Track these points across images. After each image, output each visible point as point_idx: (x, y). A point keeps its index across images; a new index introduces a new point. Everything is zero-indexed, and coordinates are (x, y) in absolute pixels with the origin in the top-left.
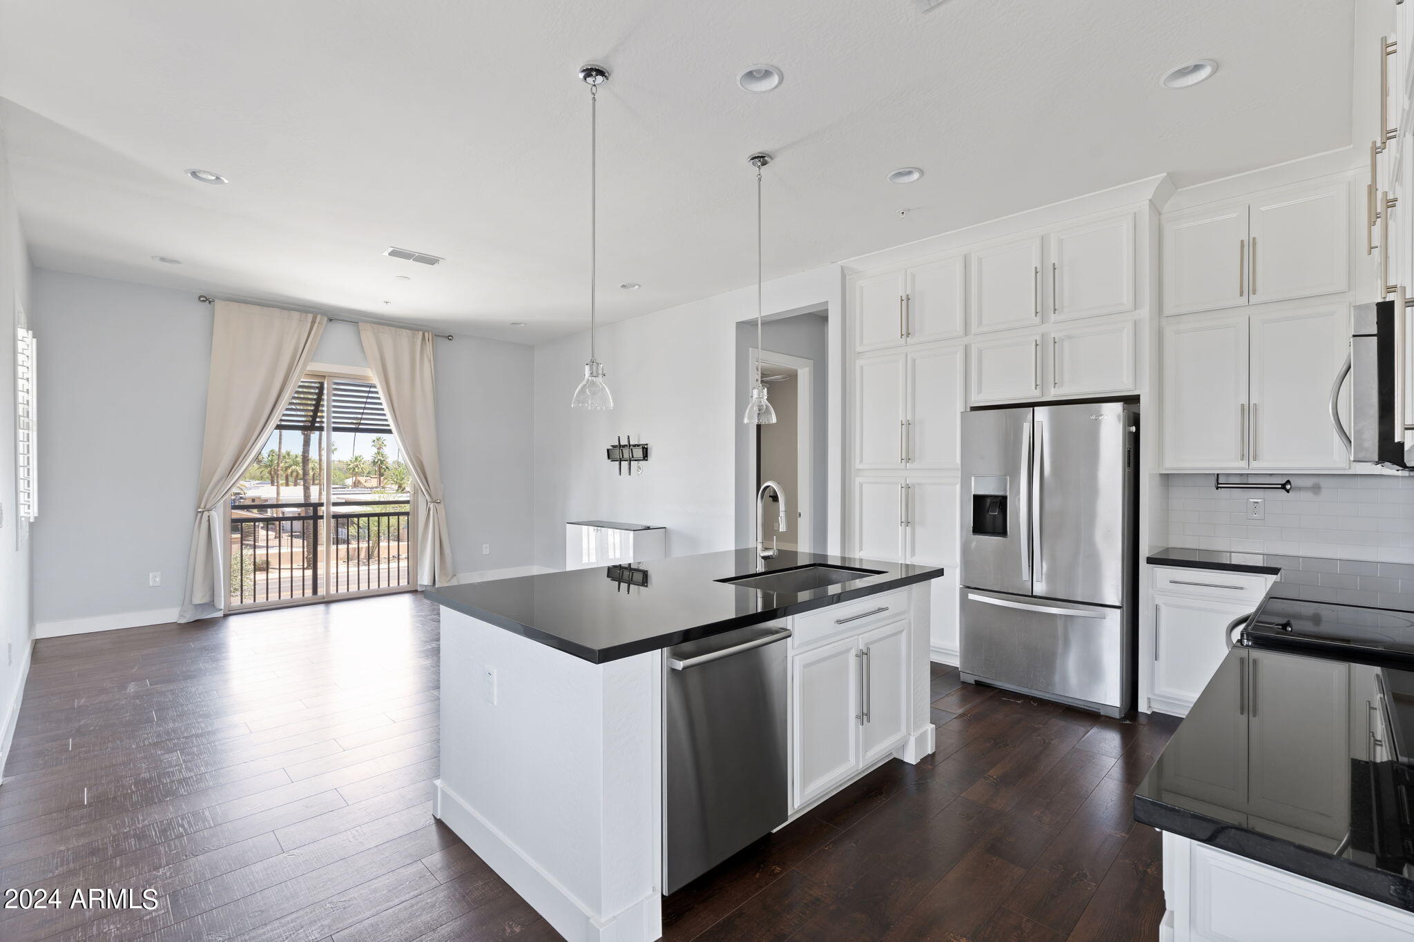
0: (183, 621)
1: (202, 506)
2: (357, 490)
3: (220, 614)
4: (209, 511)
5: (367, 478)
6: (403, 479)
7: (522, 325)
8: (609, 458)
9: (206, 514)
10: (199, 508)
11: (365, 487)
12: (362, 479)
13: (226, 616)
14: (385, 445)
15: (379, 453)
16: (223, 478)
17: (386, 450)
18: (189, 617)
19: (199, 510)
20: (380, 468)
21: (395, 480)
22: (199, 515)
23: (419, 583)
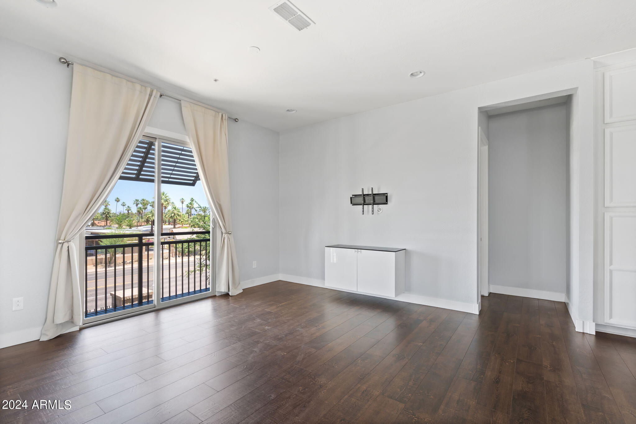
0: (44, 339)
1: (62, 238)
2: (95, 227)
3: (77, 328)
4: (68, 242)
5: (99, 221)
6: (122, 222)
7: (293, 112)
8: (351, 203)
9: (66, 245)
10: (60, 240)
11: (98, 226)
12: (96, 222)
13: (81, 329)
14: (109, 205)
15: (106, 208)
16: (80, 214)
17: (109, 207)
18: (51, 334)
19: (60, 241)
20: (106, 216)
21: (117, 222)
22: (60, 246)
23: (217, 290)
